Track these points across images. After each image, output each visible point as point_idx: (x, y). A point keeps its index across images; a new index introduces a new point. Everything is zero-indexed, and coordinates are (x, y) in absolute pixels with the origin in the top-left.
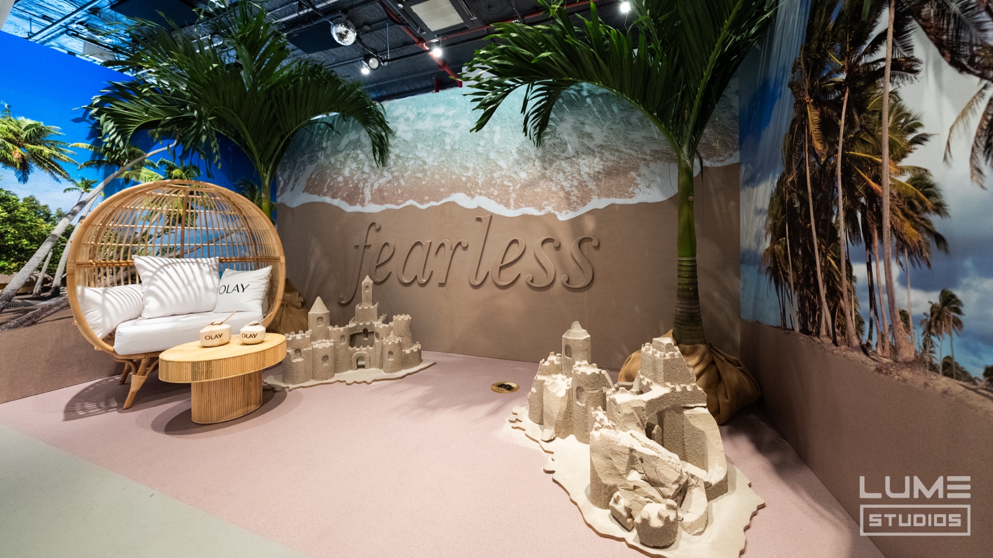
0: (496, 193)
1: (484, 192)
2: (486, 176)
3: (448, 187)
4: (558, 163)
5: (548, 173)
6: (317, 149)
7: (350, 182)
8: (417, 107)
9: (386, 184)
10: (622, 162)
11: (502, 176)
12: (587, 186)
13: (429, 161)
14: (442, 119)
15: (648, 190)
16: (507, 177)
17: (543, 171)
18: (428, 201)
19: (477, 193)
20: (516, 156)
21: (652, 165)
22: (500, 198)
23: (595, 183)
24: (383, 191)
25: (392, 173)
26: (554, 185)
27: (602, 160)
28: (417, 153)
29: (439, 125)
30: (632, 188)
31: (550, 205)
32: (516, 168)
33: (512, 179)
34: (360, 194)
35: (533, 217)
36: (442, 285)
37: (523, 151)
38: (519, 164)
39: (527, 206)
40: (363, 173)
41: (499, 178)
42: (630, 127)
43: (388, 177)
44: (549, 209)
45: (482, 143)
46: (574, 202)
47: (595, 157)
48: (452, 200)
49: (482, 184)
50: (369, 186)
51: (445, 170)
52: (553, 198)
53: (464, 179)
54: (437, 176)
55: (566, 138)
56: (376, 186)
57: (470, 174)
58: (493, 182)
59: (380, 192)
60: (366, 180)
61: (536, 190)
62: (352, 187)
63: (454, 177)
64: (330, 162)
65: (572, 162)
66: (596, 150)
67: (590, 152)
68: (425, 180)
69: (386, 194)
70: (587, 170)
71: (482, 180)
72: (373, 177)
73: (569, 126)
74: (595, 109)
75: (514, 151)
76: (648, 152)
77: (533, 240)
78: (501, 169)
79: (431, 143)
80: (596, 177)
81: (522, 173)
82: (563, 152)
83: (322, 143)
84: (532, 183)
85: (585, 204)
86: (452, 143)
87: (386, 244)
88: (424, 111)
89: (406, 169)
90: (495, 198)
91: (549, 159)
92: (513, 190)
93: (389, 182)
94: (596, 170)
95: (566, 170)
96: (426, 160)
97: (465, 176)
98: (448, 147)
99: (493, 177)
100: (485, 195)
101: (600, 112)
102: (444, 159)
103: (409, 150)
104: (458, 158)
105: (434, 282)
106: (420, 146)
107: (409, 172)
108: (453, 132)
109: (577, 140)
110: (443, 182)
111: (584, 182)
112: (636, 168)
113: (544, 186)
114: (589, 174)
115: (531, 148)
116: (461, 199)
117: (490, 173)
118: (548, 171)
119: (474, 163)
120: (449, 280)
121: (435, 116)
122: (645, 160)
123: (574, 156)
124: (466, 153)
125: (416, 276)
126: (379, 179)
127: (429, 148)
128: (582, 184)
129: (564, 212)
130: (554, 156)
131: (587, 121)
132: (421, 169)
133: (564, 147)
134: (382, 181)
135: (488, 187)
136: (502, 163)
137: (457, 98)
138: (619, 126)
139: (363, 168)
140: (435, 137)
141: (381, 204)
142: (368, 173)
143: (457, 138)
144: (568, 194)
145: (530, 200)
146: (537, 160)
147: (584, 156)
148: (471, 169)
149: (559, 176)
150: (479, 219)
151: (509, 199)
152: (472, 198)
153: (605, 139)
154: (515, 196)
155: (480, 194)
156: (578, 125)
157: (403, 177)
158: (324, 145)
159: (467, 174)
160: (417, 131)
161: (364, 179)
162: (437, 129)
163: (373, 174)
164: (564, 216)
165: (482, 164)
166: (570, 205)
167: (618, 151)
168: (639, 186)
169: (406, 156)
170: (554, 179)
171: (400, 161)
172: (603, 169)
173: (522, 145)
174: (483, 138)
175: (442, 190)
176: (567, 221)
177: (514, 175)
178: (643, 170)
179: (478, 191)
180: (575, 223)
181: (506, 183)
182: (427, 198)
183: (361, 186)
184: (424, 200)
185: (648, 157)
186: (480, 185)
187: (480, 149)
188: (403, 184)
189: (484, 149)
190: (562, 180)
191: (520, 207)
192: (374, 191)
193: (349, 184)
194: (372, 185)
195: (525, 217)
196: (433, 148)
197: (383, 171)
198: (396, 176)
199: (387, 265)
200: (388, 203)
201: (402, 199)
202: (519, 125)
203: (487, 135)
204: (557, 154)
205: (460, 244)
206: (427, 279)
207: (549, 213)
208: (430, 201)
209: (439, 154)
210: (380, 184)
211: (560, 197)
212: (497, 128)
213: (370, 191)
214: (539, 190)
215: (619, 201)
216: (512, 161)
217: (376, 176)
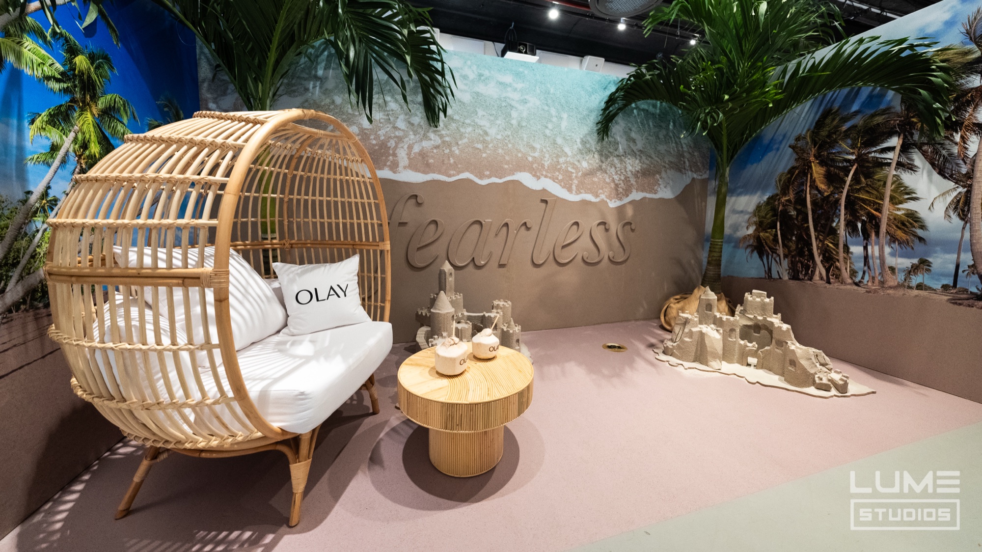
0: (560, 177)
1: (549, 175)
2: (552, 160)
3: (512, 165)
4: (611, 159)
5: (604, 166)
6: (304, 75)
7: (372, 137)
9: (432, 149)
10: (652, 166)
11: (566, 162)
12: (630, 181)
13: (492, 132)
14: (509, 89)
15: (665, 189)
16: (571, 164)
17: (600, 164)
18: (489, 177)
19: (542, 175)
20: (580, 146)
21: (668, 171)
22: (564, 183)
24: (427, 156)
25: (441, 136)
26: (607, 176)
27: (641, 162)
28: (476, 120)
29: (504, 95)
30: (656, 187)
31: (604, 193)
32: (579, 157)
33: (575, 167)
34: (389, 155)
35: (590, 203)
36: (502, 266)
37: (586, 143)
38: (582, 154)
39: (586, 193)
40: (395, 128)
41: (564, 163)
42: (658, 140)
43: (434, 140)
44: (603, 197)
45: (550, 126)
46: (621, 193)
47: (637, 159)
48: (516, 179)
49: (548, 167)
50: (406, 147)
51: (510, 146)
52: (606, 188)
53: (530, 159)
54: (500, 151)
55: (619, 139)
56: (416, 149)
57: (536, 154)
58: (559, 167)
59: (423, 158)
60: (400, 139)
61: (594, 179)
62: (376, 145)
63: (520, 155)
64: (333, 102)
65: (621, 160)
66: (638, 153)
67: (634, 154)
68: (485, 152)
69: (431, 161)
70: (631, 168)
71: (548, 163)
72: (412, 137)
73: (621, 129)
74: (639, 120)
75: (578, 141)
76: (667, 162)
77: (590, 223)
78: (566, 155)
79: (494, 112)
80: (636, 175)
81: (584, 162)
82: (616, 150)
83: (316, 69)
84: (591, 173)
85: (627, 196)
86: (519, 119)
87: (435, 222)
88: (486, 73)
89: (461, 135)
90: (560, 182)
91: (606, 154)
92: (576, 177)
93: (437, 147)
94: (637, 169)
95: (617, 166)
96: (488, 130)
97: (531, 156)
98: (514, 122)
99: (558, 162)
100: (550, 178)
101: (642, 124)
102: (509, 133)
103: (466, 114)
104: (525, 136)
105: (494, 263)
106: (481, 113)
107: (465, 140)
108: (521, 108)
109: (626, 142)
110: (507, 158)
111: (628, 177)
112: (659, 173)
113: (601, 176)
114: (632, 172)
115: (593, 140)
116: (526, 179)
117: (556, 157)
118: (604, 164)
119: (541, 144)
120: (510, 261)
121: (501, 83)
122: (665, 167)
123: (623, 155)
124: (533, 132)
125: (473, 258)
126: (421, 140)
127: (492, 118)
128: (627, 180)
129: (613, 200)
130: (609, 152)
131: (633, 129)
132: (481, 139)
133: (616, 146)
134: (426, 144)
135: (553, 171)
136: (567, 150)
137: (526, 72)
138: (652, 138)
139: (395, 122)
140: (500, 107)
141: (425, 172)
142: (403, 130)
143: (525, 115)
144: (617, 185)
145: (589, 187)
146: (596, 153)
147: (629, 157)
148: (538, 150)
149: (611, 169)
150: (546, 202)
151: (572, 184)
152: (538, 180)
153: (644, 146)
154: (577, 182)
155: (546, 177)
156: (627, 130)
157: (457, 144)
158: (320, 73)
159: (533, 155)
160: (477, 94)
161: (396, 137)
162: (502, 99)
163: (411, 133)
164: (613, 204)
165: (549, 147)
166: (618, 195)
167: (650, 157)
168: (661, 186)
169: (462, 120)
170: (608, 172)
171: (454, 125)
172: (641, 170)
173: (585, 137)
174: (551, 121)
175: (506, 166)
176: (615, 208)
177: (577, 163)
178: (663, 174)
179: (544, 173)
180: (620, 210)
181: (570, 169)
182: (488, 173)
183: (392, 143)
184: (484, 174)
185: (667, 166)
186: (546, 168)
187: (548, 132)
188: (457, 152)
189: (551, 132)
190: (614, 173)
191: (581, 193)
192: (413, 155)
193: (369, 139)
194: (410, 147)
195: (584, 202)
196: (496, 118)
197: (428, 132)
198: (447, 142)
199: (431, 248)
200: (434, 173)
201: (455, 170)
202: (584, 118)
203: (554, 119)
204: (611, 150)
205: (525, 224)
206: (486, 261)
207: (603, 201)
208: (491, 177)
209: (504, 127)
210: (423, 147)
211: (611, 188)
212: (565, 116)
213: (407, 154)
214: (596, 180)
215: (649, 195)
216: (576, 150)
217: (418, 136)
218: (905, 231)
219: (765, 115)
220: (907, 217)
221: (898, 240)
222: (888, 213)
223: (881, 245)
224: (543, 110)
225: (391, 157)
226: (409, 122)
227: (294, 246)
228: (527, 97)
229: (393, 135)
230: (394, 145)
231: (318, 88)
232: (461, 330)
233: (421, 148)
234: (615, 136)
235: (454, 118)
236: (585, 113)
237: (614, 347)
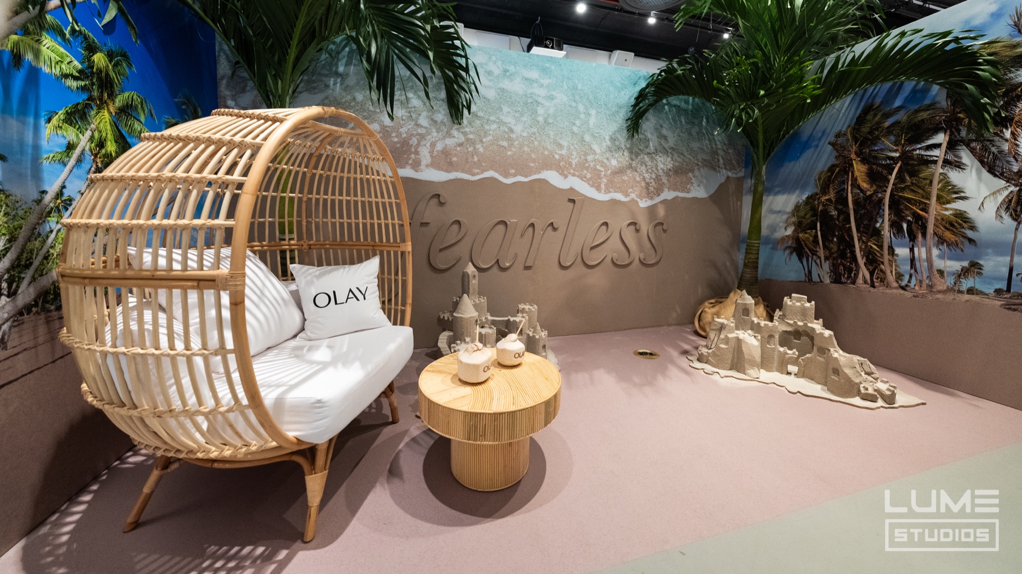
0: (589, 176)
1: (577, 173)
2: (580, 158)
3: (539, 163)
4: (642, 156)
5: (634, 165)
6: (325, 72)
7: (394, 135)
8: (503, 62)
9: (455, 147)
10: (685, 164)
11: (595, 160)
12: (661, 179)
13: (518, 129)
14: (535, 85)
15: (698, 188)
16: (599, 162)
17: (631, 162)
18: (515, 175)
19: (570, 173)
20: (609, 143)
21: (701, 169)
22: (593, 182)
23: (667, 178)
24: (450, 154)
25: (465, 134)
26: (638, 175)
27: (672, 160)
28: (501, 117)
29: (530, 91)
30: (689, 186)
31: (634, 193)
32: (608, 154)
33: (604, 165)
34: (411, 153)
35: (619, 202)
36: (527, 268)
37: (615, 140)
38: (611, 151)
39: (615, 192)
40: (418, 125)
41: (592, 161)
42: (691, 138)
43: (458, 138)
44: (633, 196)
45: (578, 123)
46: (652, 192)
47: (668, 156)
48: (543, 178)
49: (576, 165)
50: (428, 145)
51: (536, 143)
52: (636, 186)
53: (557, 157)
54: (526, 149)
55: (649, 136)
56: (439, 147)
57: (564, 152)
58: (587, 165)
59: (446, 156)
60: (422, 137)
61: (623, 178)
62: (398, 143)
63: (546, 153)
64: (354, 99)
65: (652, 158)
66: (670, 151)
67: (665, 151)
68: (510, 150)
69: (455, 159)
70: (662, 166)
71: (576, 161)
72: (435, 134)
73: (652, 126)
74: (670, 117)
75: (607, 138)
77: (620, 222)
78: (595, 153)
79: (520, 109)
80: (667, 173)
81: (613, 160)
82: (647, 148)
83: (337, 65)
84: (620, 171)
85: (659, 195)
86: (546, 115)
87: (458, 222)
88: (512, 69)
89: (486, 133)
90: (588, 181)
91: (636, 152)
92: (605, 175)
93: (461, 145)
94: (669, 167)
95: (648, 164)
96: (513, 127)
97: (558, 154)
98: (540, 119)
99: (586, 160)
100: (578, 176)
101: (674, 120)
102: (536, 130)
103: (490, 110)
104: (552, 133)
105: (519, 266)
106: (506, 109)
107: (490, 138)
108: (547, 104)
109: (657, 139)
110: (533, 156)
111: (660, 176)
112: (692, 171)
113: (631, 175)
114: (663, 170)
115: (622, 138)
116: (553, 178)
117: (584, 155)
118: (634, 162)
119: (569, 142)
120: (536, 262)
121: (527, 79)
122: (698, 165)
123: (654, 153)
124: (560, 129)
125: (498, 260)
126: (444, 138)
127: (517, 115)
128: (658, 179)
129: (644, 200)
131: (664, 125)
132: (506, 136)
133: (647, 143)
134: (450, 142)
135: (581, 169)
136: (595, 147)
137: (553, 67)
138: (684, 135)
139: (417, 119)
140: (526, 103)
141: (447, 171)
142: (426, 128)
143: (551, 111)
144: (648, 184)
145: (618, 186)
146: (626, 150)
147: (660, 154)
148: (565, 148)
149: (642, 168)
150: (573, 201)
151: (600, 183)
152: (565, 178)
153: (675, 143)
154: (606, 181)
155: (574, 175)
156: (658, 126)
157: (481, 141)
158: (341, 69)
159: (560, 152)
160: (503, 90)
161: (418, 134)
162: (528, 95)
163: (434, 130)
164: (644, 204)
165: (576, 144)
166: (650, 195)
167: (682, 154)
168: (694, 185)
169: (486, 117)
170: (638, 170)
171: (478, 122)
172: (673, 168)
173: (614, 134)
174: (579, 118)
175: (532, 165)
176: (646, 207)
177: (605, 161)
178: (697, 173)
179: (572, 171)
180: (652, 210)
181: (598, 167)
182: (513, 171)
183: (414, 141)
184: (509, 173)
185: (700, 164)
186: (574, 166)
187: (575, 129)
188: (481, 150)
189: (579, 129)
190: (644, 172)
191: (610, 192)
192: (435, 153)
193: (390, 136)
194: (433, 145)
195: (614, 202)
196: (522, 115)
197: (451, 129)
198: (471, 139)
199: (455, 248)
200: (457, 171)
201: (480, 169)
202: (613, 115)
203: (582, 116)
204: (642, 148)
205: (552, 224)
206: (511, 263)
207: (633, 200)
208: (516, 176)
209: (530, 124)
210: (446, 145)
211: (642, 187)
212: (593, 112)
213: (430, 152)
214: (626, 178)
215: (681, 195)
216: (605, 147)
217: (440, 134)
218: (954, 232)
219: (803, 111)
220: (956, 217)
221: (947, 242)
222: (935, 213)
223: (928, 246)
224: (571, 106)
225: (413, 155)
226: (432, 119)
227: (312, 247)
228: (553, 93)
229: (415, 132)
230: (416, 142)
231: (338, 85)
232: (485, 335)
233: (444, 146)
234: (646, 133)
235: (479, 114)
236: (614, 109)
237: (646, 354)
